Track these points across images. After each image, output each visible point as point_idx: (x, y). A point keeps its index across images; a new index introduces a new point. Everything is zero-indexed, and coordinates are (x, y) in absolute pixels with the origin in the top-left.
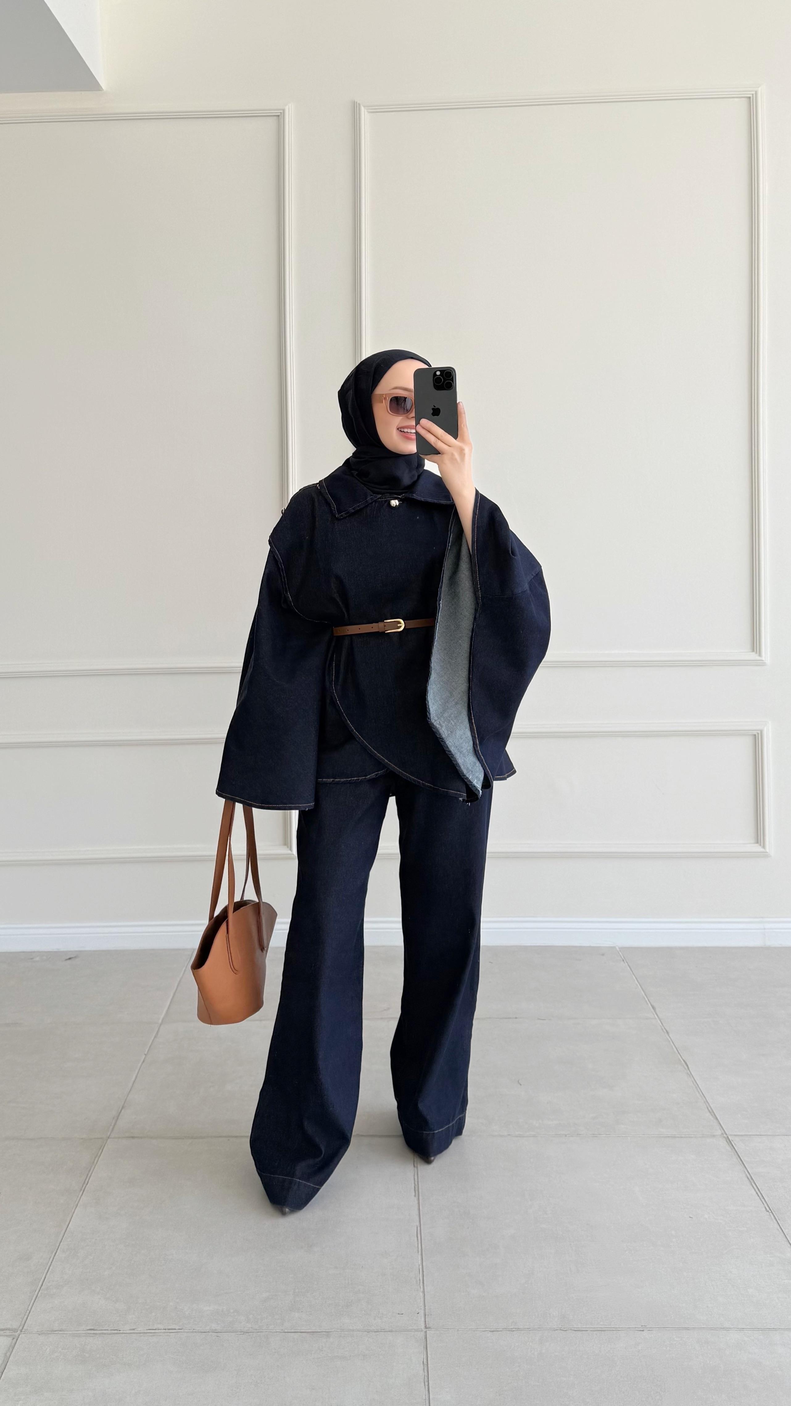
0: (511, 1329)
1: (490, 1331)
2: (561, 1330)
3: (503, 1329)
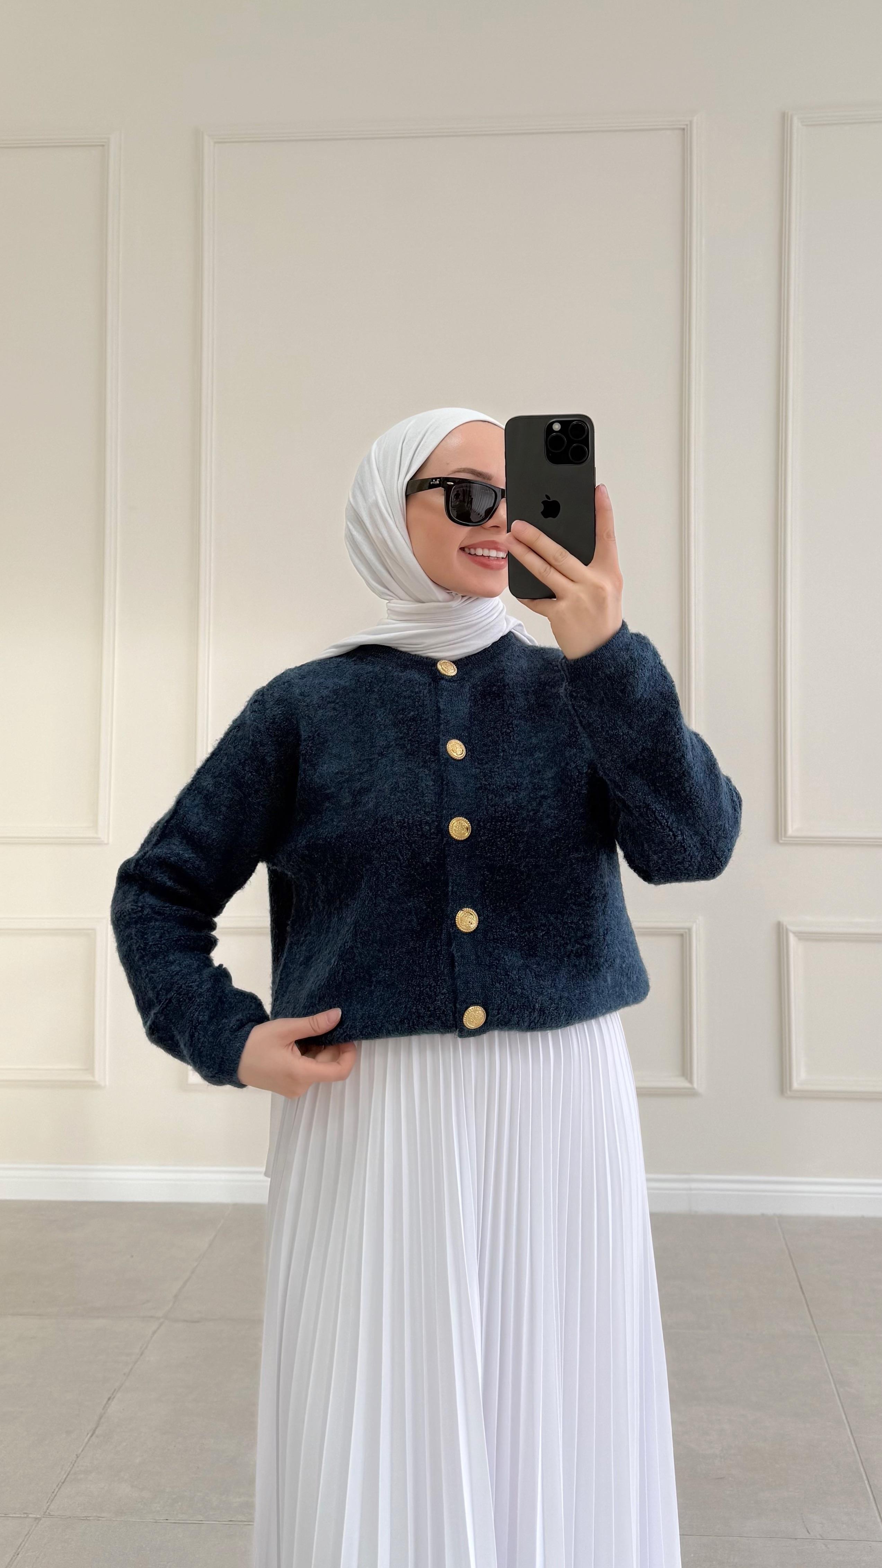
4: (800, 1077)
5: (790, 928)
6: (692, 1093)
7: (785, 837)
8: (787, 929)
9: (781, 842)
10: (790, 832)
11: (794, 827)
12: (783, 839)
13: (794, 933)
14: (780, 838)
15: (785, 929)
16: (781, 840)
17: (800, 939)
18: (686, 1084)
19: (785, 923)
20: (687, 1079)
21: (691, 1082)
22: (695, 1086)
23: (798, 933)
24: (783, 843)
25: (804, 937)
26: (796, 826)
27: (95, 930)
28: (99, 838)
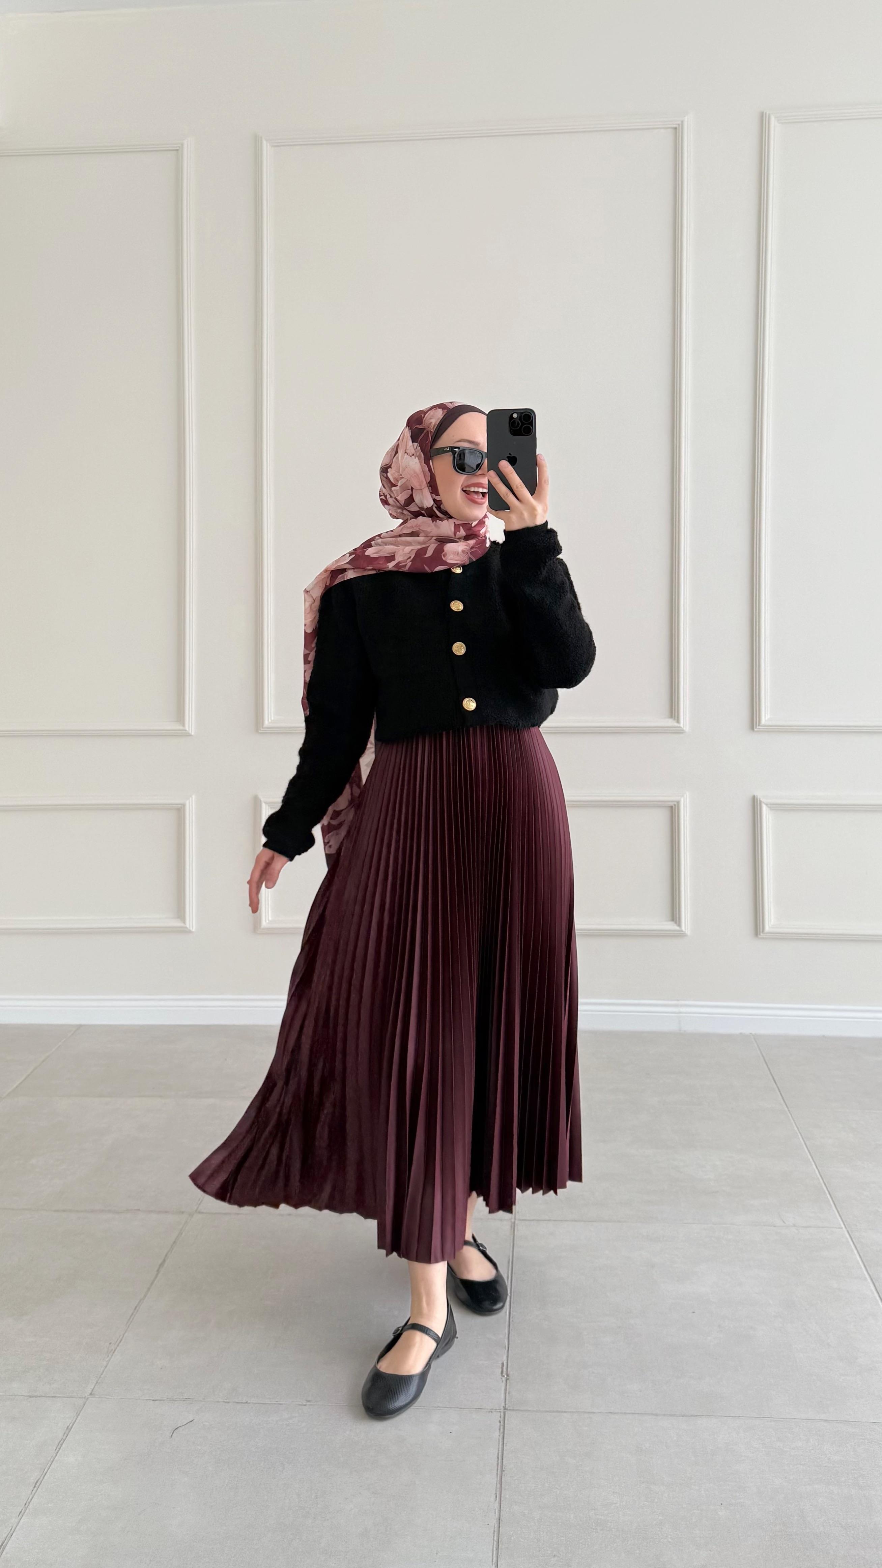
0: (176, 1398)
1: (153, 1400)
2: (224, 1402)
3: (167, 1398)
4: (771, 921)
5: (761, 800)
6: (681, 935)
7: (759, 725)
8: (760, 802)
9: (755, 730)
10: (763, 722)
11: (766, 717)
12: (758, 727)
13: (767, 805)
14: (754, 726)
15: (758, 800)
16: (756, 728)
17: (771, 809)
18: (677, 928)
19: (758, 797)
20: (676, 923)
21: (679, 925)
22: (683, 929)
23: (771, 804)
24: (756, 731)
25: (775, 807)
26: (768, 716)
27: (184, 805)
28: (186, 730)
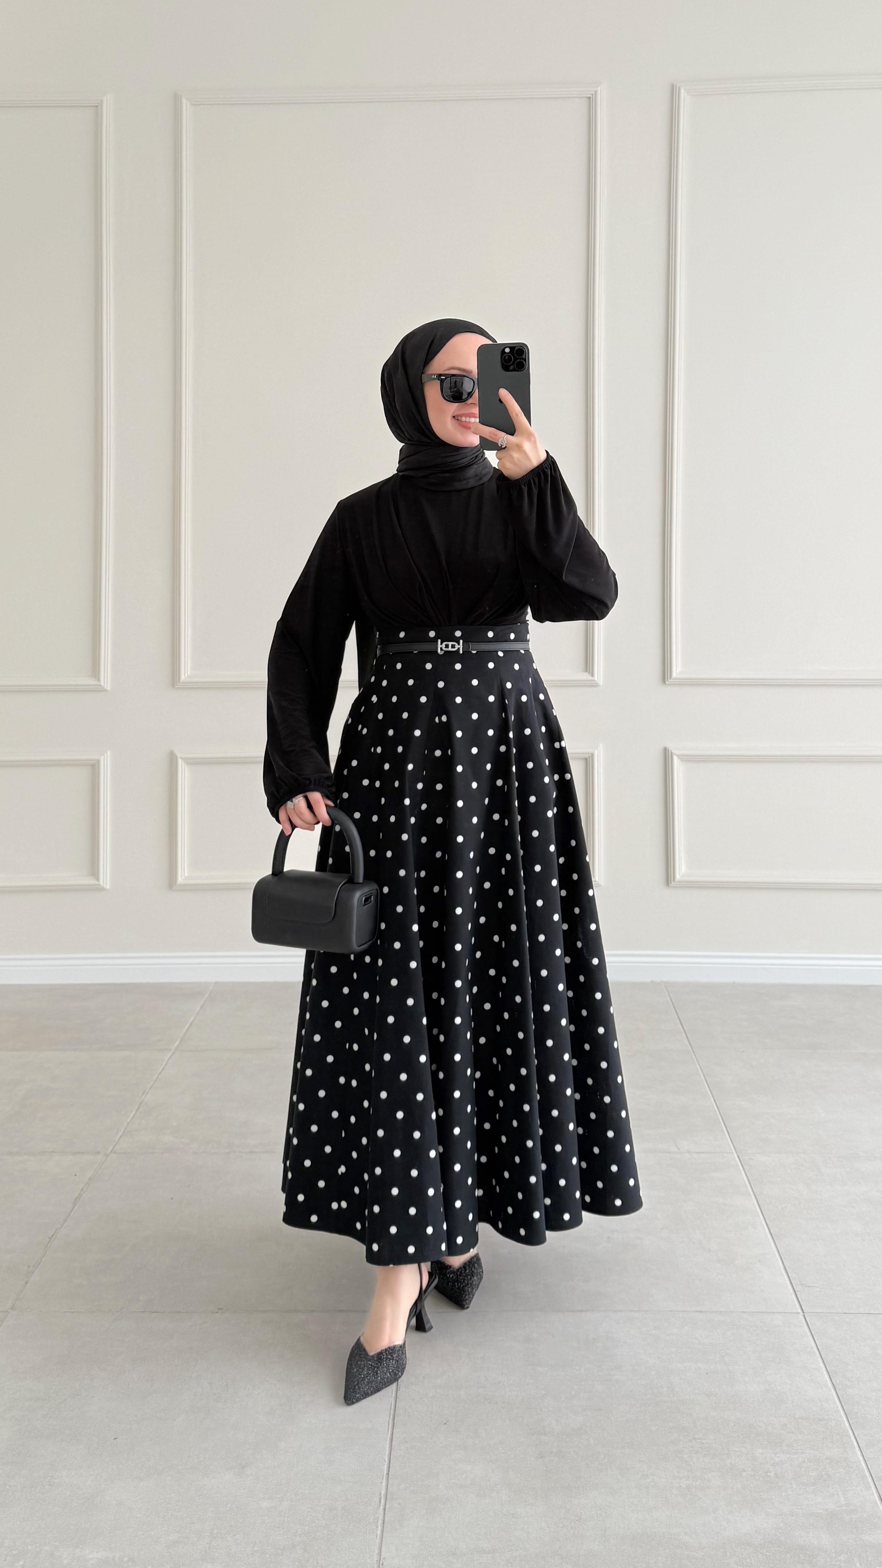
4: (681, 870)
5: (673, 751)
7: (670, 679)
8: (672, 753)
9: (667, 683)
10: (674, 675)
11: (677, 670)
13: (678, 756)
14: (666, 680)
16: (668, 681)
17: (682, 761)
19: (670, 749)
23: (682, 755)
24: (669, 684)
25: (687, 759)
26: (679, 670)
27: (98, 761)
28: (100, 685)
